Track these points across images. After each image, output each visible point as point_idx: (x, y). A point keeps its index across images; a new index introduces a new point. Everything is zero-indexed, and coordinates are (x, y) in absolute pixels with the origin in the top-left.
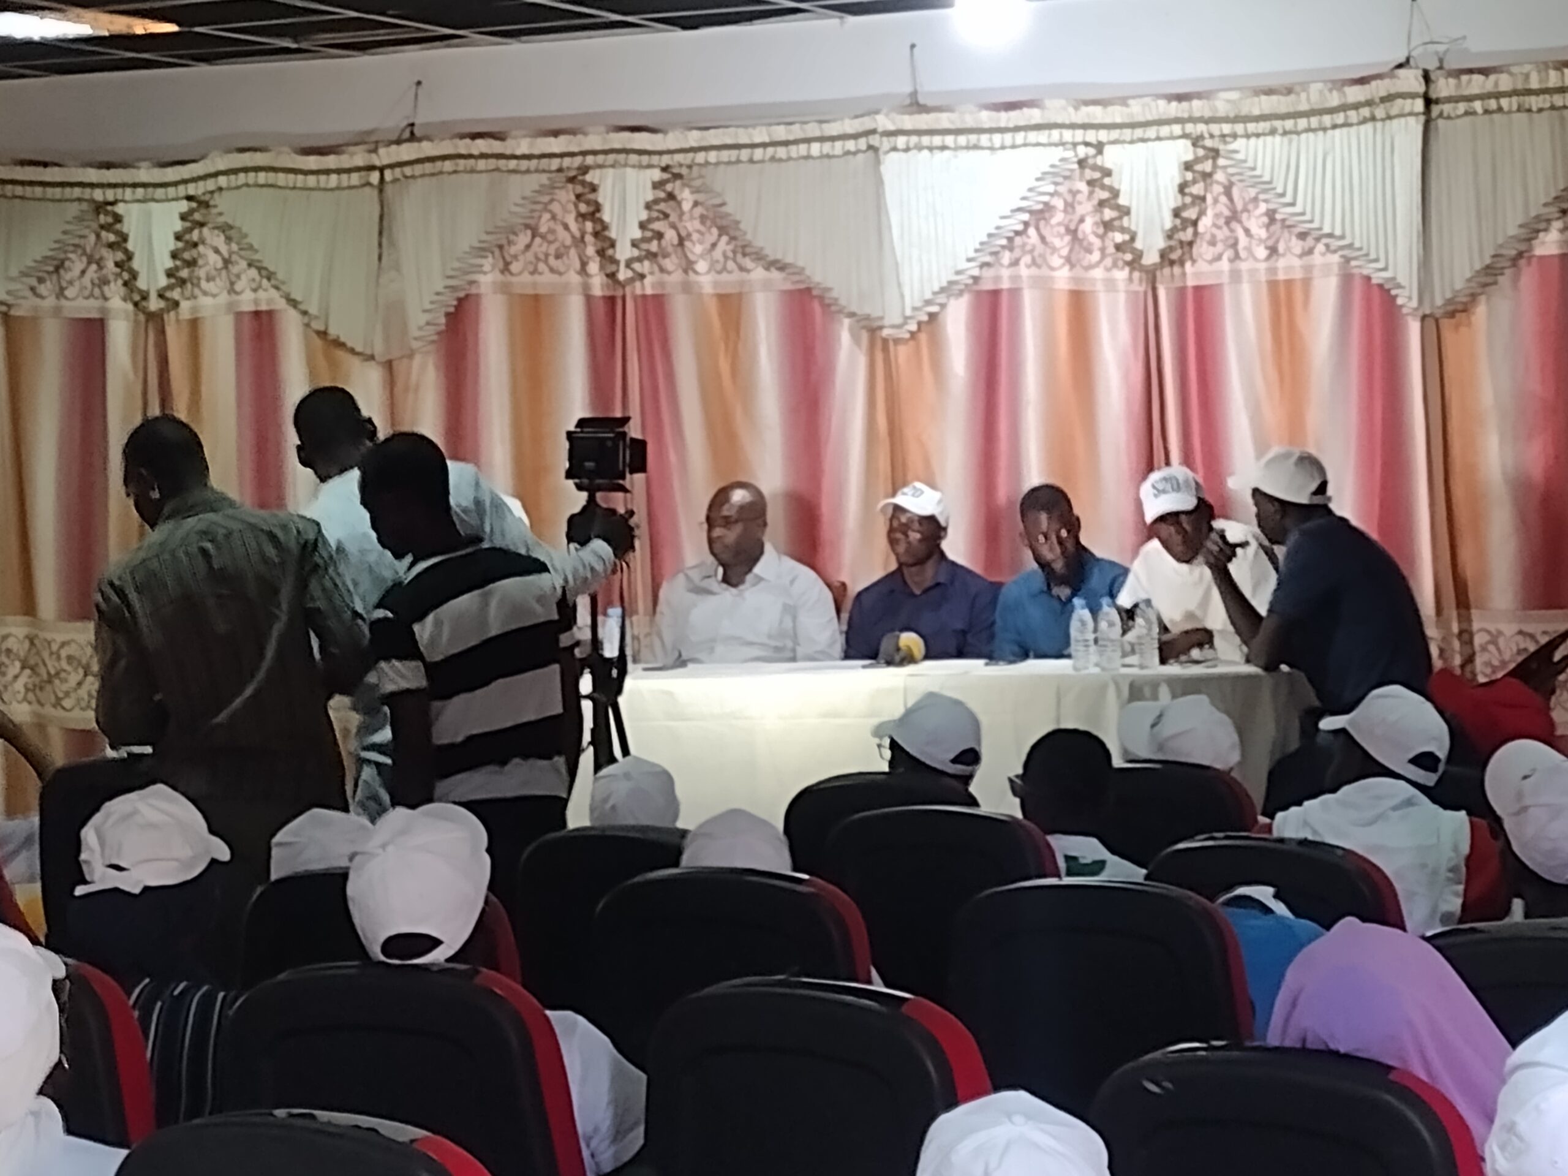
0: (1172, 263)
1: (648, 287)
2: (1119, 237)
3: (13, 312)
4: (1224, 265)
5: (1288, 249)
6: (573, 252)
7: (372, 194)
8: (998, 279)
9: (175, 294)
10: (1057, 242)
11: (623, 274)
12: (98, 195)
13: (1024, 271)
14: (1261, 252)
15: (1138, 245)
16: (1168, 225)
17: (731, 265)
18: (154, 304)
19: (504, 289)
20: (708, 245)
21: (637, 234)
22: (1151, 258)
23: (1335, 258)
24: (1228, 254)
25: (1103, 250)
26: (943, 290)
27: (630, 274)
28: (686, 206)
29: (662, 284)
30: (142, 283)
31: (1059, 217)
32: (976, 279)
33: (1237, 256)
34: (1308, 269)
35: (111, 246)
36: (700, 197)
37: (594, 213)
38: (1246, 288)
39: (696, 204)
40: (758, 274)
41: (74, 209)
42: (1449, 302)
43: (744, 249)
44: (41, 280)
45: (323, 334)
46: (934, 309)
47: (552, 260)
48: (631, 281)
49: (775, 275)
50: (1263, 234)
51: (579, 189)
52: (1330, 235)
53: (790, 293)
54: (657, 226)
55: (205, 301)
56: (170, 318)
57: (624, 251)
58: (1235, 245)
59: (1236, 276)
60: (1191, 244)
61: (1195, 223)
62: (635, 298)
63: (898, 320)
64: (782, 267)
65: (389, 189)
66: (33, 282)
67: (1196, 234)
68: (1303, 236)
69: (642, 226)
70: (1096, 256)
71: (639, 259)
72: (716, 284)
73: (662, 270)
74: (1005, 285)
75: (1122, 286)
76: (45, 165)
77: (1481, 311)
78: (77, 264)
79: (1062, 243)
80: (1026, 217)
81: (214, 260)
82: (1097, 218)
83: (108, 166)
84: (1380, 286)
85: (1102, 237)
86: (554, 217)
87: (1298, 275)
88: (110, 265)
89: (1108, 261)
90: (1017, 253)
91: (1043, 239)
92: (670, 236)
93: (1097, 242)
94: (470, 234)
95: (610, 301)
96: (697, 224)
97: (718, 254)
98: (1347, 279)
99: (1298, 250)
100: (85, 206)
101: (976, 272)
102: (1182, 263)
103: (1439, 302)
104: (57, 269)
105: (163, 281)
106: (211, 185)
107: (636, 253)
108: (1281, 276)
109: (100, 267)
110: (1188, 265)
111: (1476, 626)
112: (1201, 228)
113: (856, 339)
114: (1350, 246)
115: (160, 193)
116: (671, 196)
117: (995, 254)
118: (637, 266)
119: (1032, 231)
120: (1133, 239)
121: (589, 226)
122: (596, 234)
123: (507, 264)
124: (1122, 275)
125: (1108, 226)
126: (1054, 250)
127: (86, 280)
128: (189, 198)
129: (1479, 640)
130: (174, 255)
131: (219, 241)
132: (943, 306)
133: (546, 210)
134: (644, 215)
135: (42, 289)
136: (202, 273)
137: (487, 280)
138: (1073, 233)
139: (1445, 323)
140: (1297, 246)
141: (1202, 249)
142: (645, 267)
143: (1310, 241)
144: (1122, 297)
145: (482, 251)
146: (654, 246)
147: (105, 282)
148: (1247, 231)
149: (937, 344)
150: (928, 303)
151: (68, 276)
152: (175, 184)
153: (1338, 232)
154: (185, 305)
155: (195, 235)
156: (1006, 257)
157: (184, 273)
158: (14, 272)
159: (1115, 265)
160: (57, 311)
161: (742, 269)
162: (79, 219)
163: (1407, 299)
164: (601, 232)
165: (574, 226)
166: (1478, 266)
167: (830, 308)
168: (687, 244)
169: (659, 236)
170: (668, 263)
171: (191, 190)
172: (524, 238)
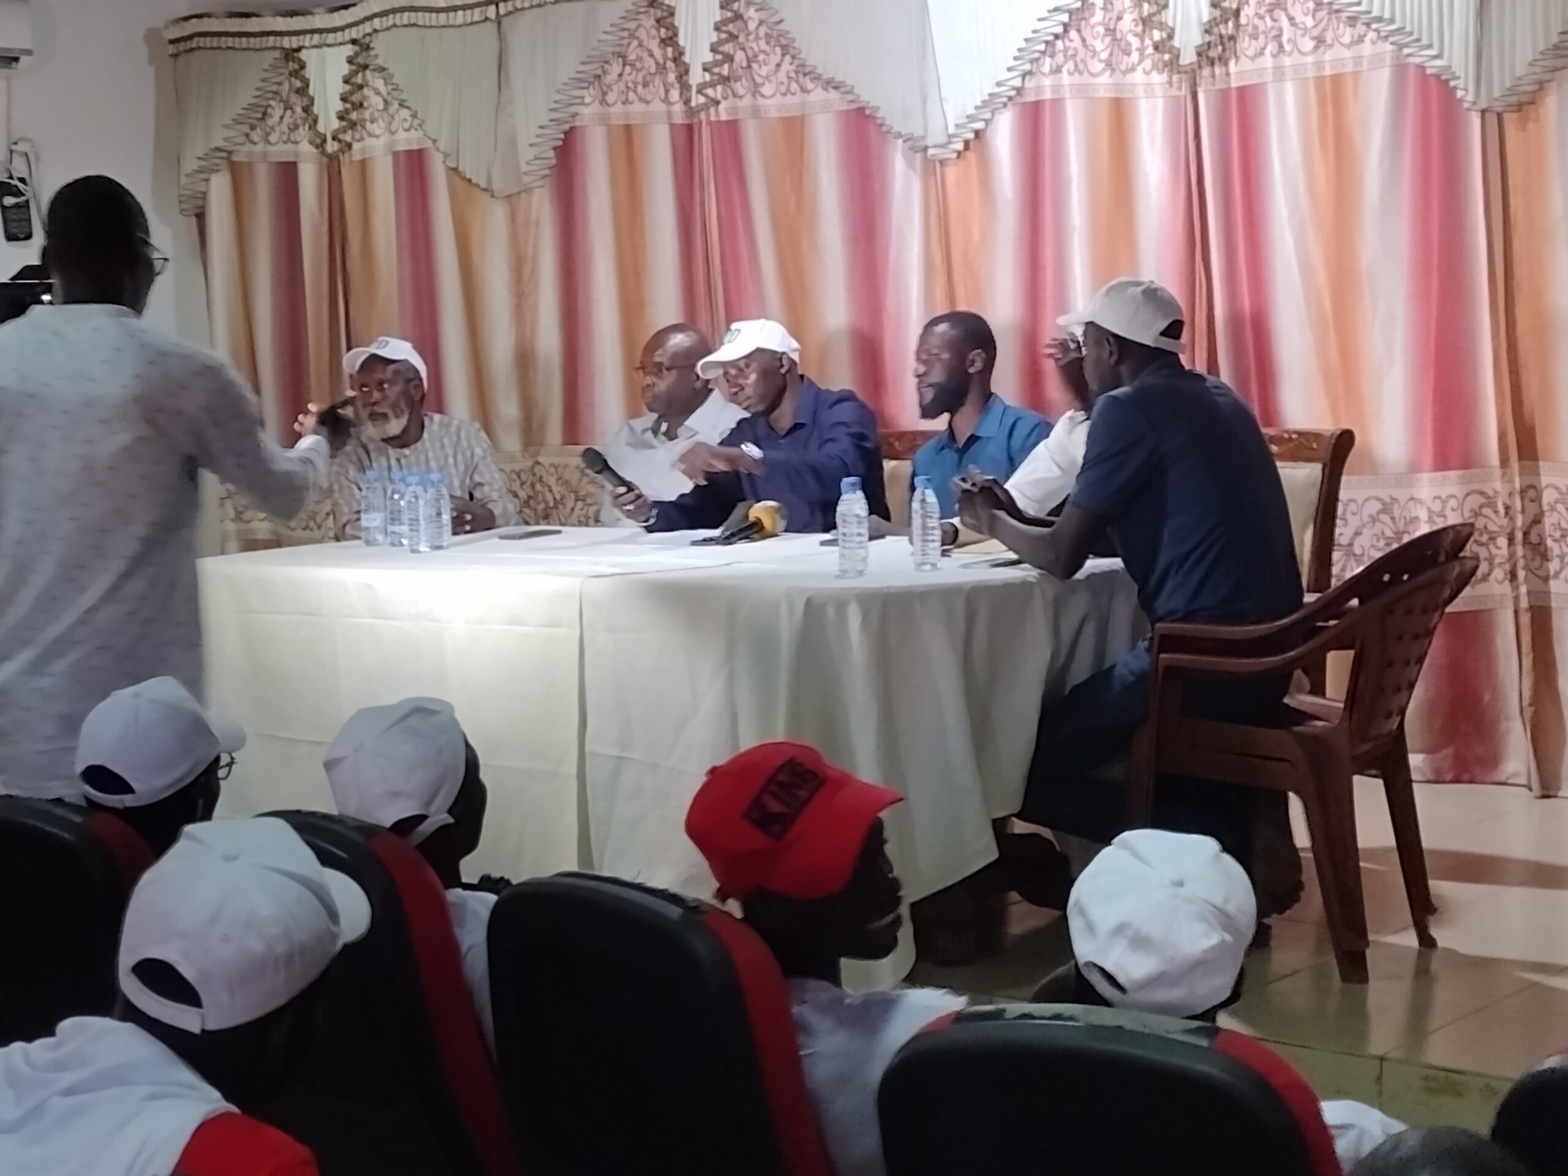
0: (1212, 63)
1: (723, 113)
2: (1157, 35)
3: (234, 158)
4: (1268, 61)
5: (1336, 38)
6: (658, 81)
7: (491, 27)
8: (1039, 89)
9: (348, 137)
10: (1099, 45)
11: (697, 100)
12: (287, 42)
13: (1065, 78)
14: (1308, 44)
15: (1176, 43)
16: (1206, 18)
17: (794, 86)
18: (331, 147)
19: (604, 119)
20: (772, 67)
21: (709, 57)
22: (1188, 57)
23: (1388, 47)
24: (1271, 47)
25: (1142, 51)
26: (985, 104)
27: (702, 100)
28: (752, 26)
29: (734, 110)
30: (321, 128)
31: (1099, 16)
32: (1019, 91)
33: (1281, 46)
34: (1357, 60)
35: (298, 91)
36: (763, 15)
37: (670, 40)
38: (1289, 88)
39: (761, 23)
40: (818, 94)
41: (270, 57)
42: (1511, 91)
43: (804, 71)
44: (253, 128)
45: (455, 170)
46: (980, 125)
47: (640, 88)
48: (705, 107)
49: (834, 95)
50: (1309, 22)
51: (659, 13)
52: (1379, 19)
53: (848, 112)
54: (728, 48)
55: (369, 141)
56: (345, 159)
57: (697, 77)
58: (1278, 37)
59: (1279, 73)
60: (1232, 38)
61: (1237, 13)
62: (714, 125)
63: (942, 139)
64: (832, 84)
65: (505, 22)
66: (246, 129)
67: (1237, 26)
68: (1353, 21)
69: (714, 49)
70: (1135, 57)
71: (712, 85)
72: (781, 107)
73: (735, 95)
74: (1048, 95)
75: (1159, 91)
76: (246, 15)
77: (1551, 102)
78: (277, 111)
80: (1065, 18)
81: (376, 102)
82: (1135, 15)
83: (293, 14)
84: (1437, 77)
85: (1141, 36)
86: (640, 45)
87: (1349, 68)
88: (299, 110)
89: (1148, 64)
90: (1060, 58)
91: (1084, 40)
92: (740, 57)
93: (1135, 43)
94: (568, 67)
95: (690, 128)
96: (763, 44)
97: (782, 76)
98: (1400, 69)
99: (1346, 39)
100: (277, 54)
101: (1018, 83)
102: (1223, 60)
103: (1497, 93)
104: (263, 119)
105: (336, 124)
106: (367, 28)
107: (708, 77)
108: (1328, 72)
109: (293, 112)
110: (1232, 64)
111: (1545, 480)
112: (1243, 20)
113: (907, 160)
114: (1400, 31)
115: (330, 38)
116: (738, 17)
117: (1032, 61)
118: (710, 92)
119: (1073, 34)
120: (1171, 37)
121: (670, 50)
122: (675, 60)
123: (604, 94)
124: (1159, 79)
125: (1147, 22)
126: (1095, 53)
127: (283, 126)
128: (354, 42)
129: (1548, 497)
130: (344, 99)
131: (379, 83)
132: (987, 122)
133: (632, 36)
134: (714, 37)
135: (256, 136)
136: (367, 115)
137: (588, 112)
138: (1111, 31)
139: (1509, 120)
140: (1347, 35)
141: (1246, 46)
142: (717, 92)
143: (1361, 28)
144: (1160, 102)
145: (581, 82)
146: (725, 70)
147: (297, 127)
148: (1291, 19)
149: (985, 165)
150: (971, 118)
151: (271, 122)
152: (342, 29)
153: (1387, 15)
154: (356, 146)
155: (359, 79)
156: (1047, 64)
157: (354, 116)
158: (228, 122)
159: (1155, 66)
160: (265, 155)
161: (804, 90)
162: (274, 67)
163: (1465, 93)
164: (678, 59)
165: (658, 53)
166: (1542, 47)
167: (882, 129)
168: (755, 66)
169: (729, 58)
170: (740, 87)
171: (354, 33)
172: (615, 68)
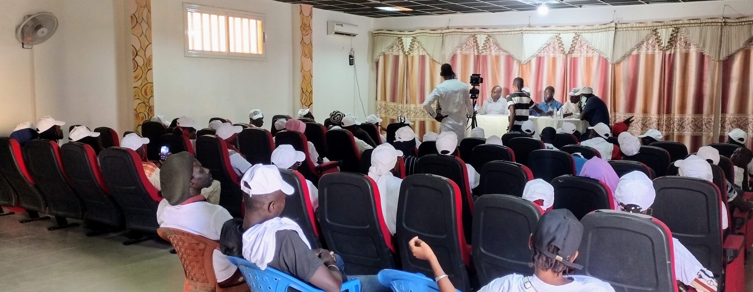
0: (570, 53)
1: (484, 54)
2: (562, 49)
3: (385, 54)
4: (579, 54)
5: (590, 52)
6: (472, 48)
7: (441, 37)
8: (541, 55)
9: (410, 52)
10: (551, 49)
11: (480, 52)
12: (399, 36)
13: (545, 54)
14: (585, 52)
15: (565, 50)
16: (570, 47)
17: (498, 51)
18: (407, 53)
19: (461, 53)
20: (494, 48)
21: (483, 45)
22: (567, 52)
23: (598, 54)
24: (580, 52)
25: (559, 51)
26: (532, 56)
27: (481, 52)
28: (491, 41)
29: (486, 54)
30: (405, 50)
31: (552, 45)
32: (537, 55)
33: (581, 52)
34: (593, 55)
35: (400, 44)
36: (493, 40)
37: (476, 42)
38: (582, 58)
39: (493, 41)
40: (502, 52)
41: (395, 38)
42: (617, 62)
43: (500, 49)
44: (390, 49)
45: (432, 59)
46: (530, 59)
47: (469, 49)
48: (481, 53)
49: (505, 53)
50: (586, 49)
51: (474, 38)
52: (597, 50)
53: (507, 56)
54: (486, 44)
55: (414, 53)
56: (409, 56)
57: (480, 48)
58: (581, 51)
59: (581, 56)
60: (574, 50)
61: (575, 47)
62: (482, 56)
63: (524, 61)
64: (506, 52)
65: (444, 37)
66: (388, 49)
67: (574, 49)
68: (593, 50)
69: (484, 44)
70: (558, 52)
71: (483, 49)
72: (495, 54)
73: (486, 51)
74: (542, 56)
75: (561, 57)
76: (391, 31)
77: (622, 63)
78: (395, 47)
79: (552, 49)
80: (546, 45)
81: (416, 47)
82: (558, 46)
83: (401, 31)
84: (605, 58)
85: (559, 49)
86: (470, 42)
87: (591, 56)
88: (400, 47)
89: (560, 53)
90: (545, 50)
91: (549, 49)
92: (488, 46)
93: (558, 50)
94: (456, 44)
95: (478, 56)
96: (493, 44)
97: (496, 49)
98: (599, 57)
99: (592, 52)
100: (397, 38)
101: (537, 54)
102: (572, 53)
103: (615, 61)
104: (392, 47)
105: (408, 50)
106: (416, 35)
107: (482, 48)
108: (588, 56)
109: (399, 47)
110: (573, 54)
111: (617, 115)
112: (575, 48)
113: (517, 63)
114: (600, 52)
115: (408, 36)
116: (489, 39)
117: (541, 51)
118: (482, 51)
119: (547, 47)
120: (564, 49)
121: (475, 44)
122: (476, 45)
123: (462, 49)
124: (562, 55)
125: (560, 47)
126: (551, 50)
127: (396, 49)
128: (413, 37)
129: (617, 117)
130: (410, 46)
131: (417, 44)
132: (532, 59)
133: (468, 41)
134: (484, 42)
135: (390, 50)
136: (414, 49)
137: (458, 52)
138: (554, 48)
139: (616, 65)
140: (592, 51)
141: (575, 51)
142: (484, 51)
143: (594, 51)
144: (561, 59)
145: (458, 47)
146: (485, 48)
147: (399, 50)
148: (583, 49)
149: (530, 65)
150: (529, 58)
151: (394, 48)
152: (411, 35)
153: (599, 49)
154: (411, 54)
155: (413, 43)
156: (543, 51)
157: (411, 49)
158: (385, 48)
159: (561, 53)
160: (392, 54)
161: (499, 52)
162: (396, 40)
163: (609, 61)
164: (477, 45)
165: (473, 44)
166: (622, 56)
167: (513, 58)
168: (491, 47)
169: (486, 46)
170: (488, 50)
171: (413, 36)
172: (465, 45)
